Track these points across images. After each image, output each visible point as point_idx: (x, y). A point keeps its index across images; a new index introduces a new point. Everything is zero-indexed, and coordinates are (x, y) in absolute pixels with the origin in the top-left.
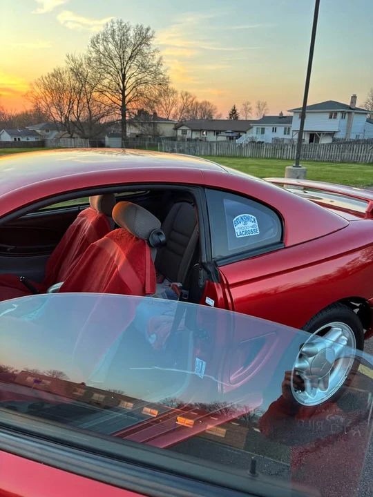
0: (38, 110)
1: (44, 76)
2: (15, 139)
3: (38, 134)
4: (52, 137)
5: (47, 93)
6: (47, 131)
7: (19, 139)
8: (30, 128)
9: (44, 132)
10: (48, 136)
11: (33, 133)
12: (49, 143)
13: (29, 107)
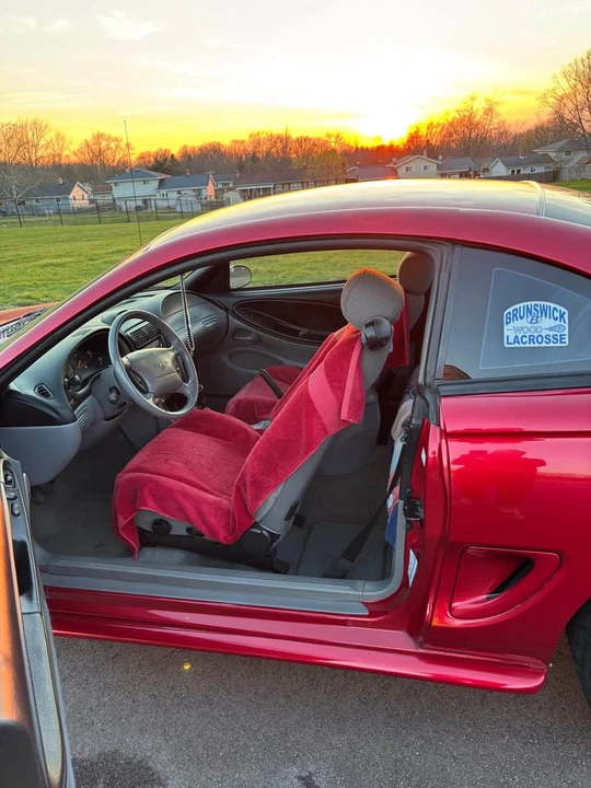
0: (561, 117)
1: (579, 58)
2: (513, 171)
3: (551, 160)
4: (573, 164)
5: (579, 87)
6: (568, 153)
7: (519, 171)
8: (540, 151)
9: (563, 155)
10: (567, 162)
11: (545, 159)
12: (565, 175)
13: (545, 115)
